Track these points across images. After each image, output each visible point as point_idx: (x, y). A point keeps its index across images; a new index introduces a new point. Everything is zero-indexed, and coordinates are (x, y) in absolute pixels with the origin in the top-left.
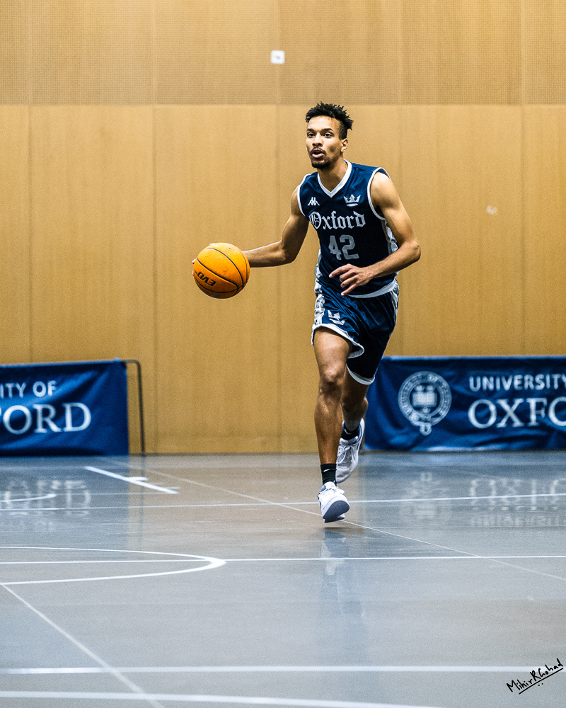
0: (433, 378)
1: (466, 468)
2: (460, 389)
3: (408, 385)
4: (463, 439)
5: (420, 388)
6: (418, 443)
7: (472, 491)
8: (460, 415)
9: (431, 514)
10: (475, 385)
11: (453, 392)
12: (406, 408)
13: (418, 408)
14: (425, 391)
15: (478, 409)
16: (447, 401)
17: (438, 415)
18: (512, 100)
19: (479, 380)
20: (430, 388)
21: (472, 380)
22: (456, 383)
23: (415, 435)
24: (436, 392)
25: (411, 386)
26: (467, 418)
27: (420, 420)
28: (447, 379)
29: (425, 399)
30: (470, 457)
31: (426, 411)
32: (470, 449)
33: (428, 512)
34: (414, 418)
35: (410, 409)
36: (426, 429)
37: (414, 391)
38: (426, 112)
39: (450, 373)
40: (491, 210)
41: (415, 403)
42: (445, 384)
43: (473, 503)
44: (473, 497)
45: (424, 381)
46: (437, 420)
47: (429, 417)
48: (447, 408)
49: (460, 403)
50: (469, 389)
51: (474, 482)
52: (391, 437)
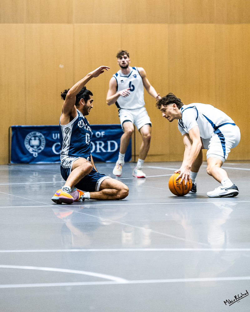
0: (38, 134)
1: (52, 171)
2: (49, 138)
3: (28, 137)
4: (50, 159)
5: (33, 138)
6: (32, 160)
7: (54, 179)
8: (49, 149)
9: (37, 189)
10: (55, 137)
11: (46, 140)
12: (27, 146)
13: (32, 146)
14: (35, 139)
15: (56, 146)
16: (44, 144)
17: (40, 149)
18: (69, 22)
19: (56, 135)
20: (37, 138)
21: (53, 135)
22: (48, 136)
23: (31, 157)
24: (40, 140)
25: (30, 137)
26: (52, 150)
27: (33, 151)
28: (44, 135)
29: (35, 142)
30: (53, 166)
31: (35, 147)
32: (53, 163)
33: (37, 188)
34: (31, 150)
35: (29, 147)
36: (35, 154)
37: (31, 139)
38: (35, 26)
39: (45, 132)
40: (61, 66)
41: (31, 145)
42: (43, 137)
43: (54, 184)
44: (54, 182)
45: (35, 135)
46: (40, 151)
47: (36, 150)
48: (44, 146)
49: (49, 144)
50: (52, 138)
51: (55, 176)
52: (22, 158)
